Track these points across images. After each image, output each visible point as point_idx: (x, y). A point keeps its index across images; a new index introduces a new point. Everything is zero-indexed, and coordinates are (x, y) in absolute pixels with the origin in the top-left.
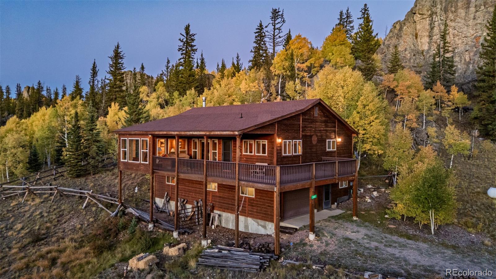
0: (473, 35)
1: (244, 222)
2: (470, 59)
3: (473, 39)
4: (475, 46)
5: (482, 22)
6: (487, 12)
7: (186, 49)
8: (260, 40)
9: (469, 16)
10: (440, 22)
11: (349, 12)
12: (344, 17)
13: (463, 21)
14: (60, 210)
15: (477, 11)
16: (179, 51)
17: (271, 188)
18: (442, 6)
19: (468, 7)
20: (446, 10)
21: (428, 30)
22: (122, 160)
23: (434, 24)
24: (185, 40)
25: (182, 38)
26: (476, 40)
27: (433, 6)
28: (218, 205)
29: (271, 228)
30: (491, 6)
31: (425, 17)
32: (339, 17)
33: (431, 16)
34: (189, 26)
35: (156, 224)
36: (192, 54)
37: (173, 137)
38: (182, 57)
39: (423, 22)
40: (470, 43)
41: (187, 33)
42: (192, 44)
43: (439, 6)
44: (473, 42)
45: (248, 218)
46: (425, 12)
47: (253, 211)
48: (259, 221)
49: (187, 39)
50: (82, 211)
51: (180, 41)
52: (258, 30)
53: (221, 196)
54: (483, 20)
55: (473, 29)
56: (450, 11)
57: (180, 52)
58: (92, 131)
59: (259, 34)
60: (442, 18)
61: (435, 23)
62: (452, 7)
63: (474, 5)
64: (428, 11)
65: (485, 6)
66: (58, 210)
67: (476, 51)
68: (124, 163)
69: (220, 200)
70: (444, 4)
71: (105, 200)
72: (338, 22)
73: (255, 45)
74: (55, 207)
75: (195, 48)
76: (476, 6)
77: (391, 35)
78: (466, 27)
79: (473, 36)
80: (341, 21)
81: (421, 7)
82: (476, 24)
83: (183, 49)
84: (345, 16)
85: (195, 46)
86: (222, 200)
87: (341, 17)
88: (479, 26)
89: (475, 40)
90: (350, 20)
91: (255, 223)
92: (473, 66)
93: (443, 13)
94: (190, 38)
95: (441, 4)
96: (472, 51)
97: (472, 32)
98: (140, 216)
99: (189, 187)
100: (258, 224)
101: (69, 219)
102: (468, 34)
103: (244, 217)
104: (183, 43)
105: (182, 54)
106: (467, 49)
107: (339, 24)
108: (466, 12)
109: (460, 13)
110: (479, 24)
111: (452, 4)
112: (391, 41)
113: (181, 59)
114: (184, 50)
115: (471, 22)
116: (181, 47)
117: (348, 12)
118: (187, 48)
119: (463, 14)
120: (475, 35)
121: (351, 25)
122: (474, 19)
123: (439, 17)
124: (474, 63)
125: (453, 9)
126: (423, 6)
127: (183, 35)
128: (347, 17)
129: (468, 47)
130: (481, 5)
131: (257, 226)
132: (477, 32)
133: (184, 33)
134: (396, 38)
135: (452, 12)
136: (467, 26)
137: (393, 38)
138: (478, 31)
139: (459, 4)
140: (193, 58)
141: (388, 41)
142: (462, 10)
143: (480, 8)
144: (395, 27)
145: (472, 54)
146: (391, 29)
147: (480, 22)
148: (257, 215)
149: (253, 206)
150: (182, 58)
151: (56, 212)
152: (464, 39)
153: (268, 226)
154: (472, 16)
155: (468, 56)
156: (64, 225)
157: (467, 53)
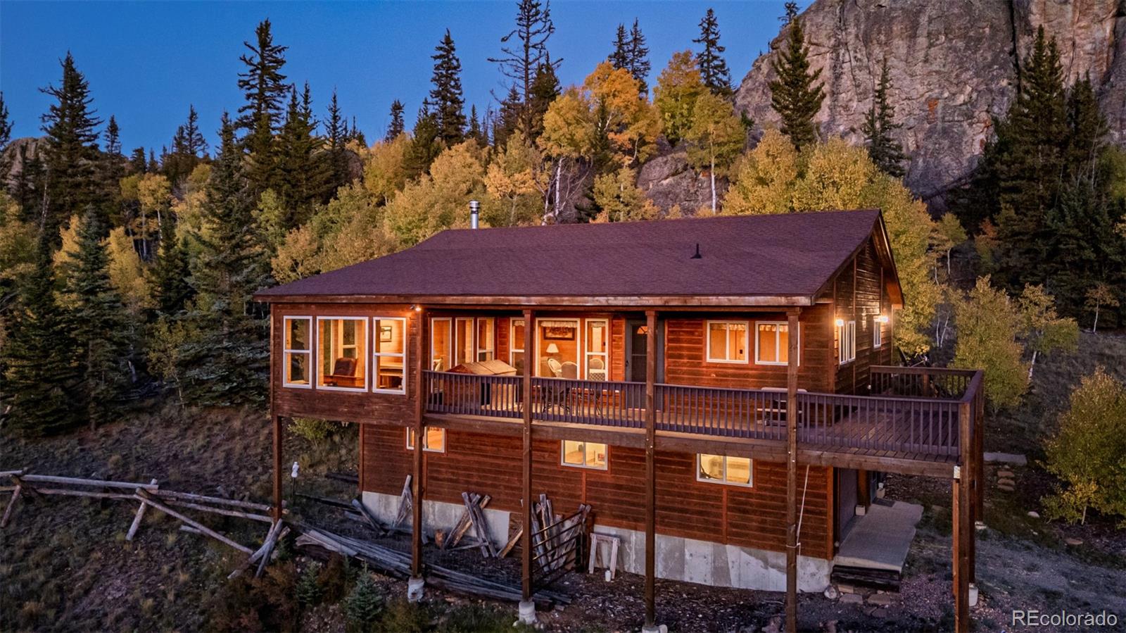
0: (922, 96)
1: (710, 558)
2: (918, 147)
3: (924, 103)
4: (927, 118)
5: (942, 69)
6: (950, 48)
7: (261, 84)
8: (447, 77)
9: (916, 55)
10: (854, 63)
11: (638, 29)
12: (628, 40)
13: (902, 65)
14: (48, 549)
15: (931, 45)
16: (241, 87)
17: (940, 470)
18: (859, 29)
19: (913, 36)
20: (867, 40)
21: (829, 79)
22: (286, 384)
23: (841, 67)
24: (257, 60)
25: (249, 54)
26: (930, 106)
27: (839, 28)
28: (611, 509)
29: (813, 575)
30: (958, 37)
31: (823, 50)
32: (617, 40)
33: (835, 49)
34: (268, 25)
35: (429, 580)
36: (278, 99)
37: (517, 312)
38: (249, 103)
39: (818, 61)
40: (917, 112)
41: (264, 44)
42: (278, 72)
43: (852, 30)
44: (924, 111)
45: (728, 547)
46: (823, 40)
47: (745, 527)
48: (770, 554)
49: (262, 56)
50: (127, 547)
51: (243, 62)
52: (442, 52)
53: (624, 483)
54: (944, 66)
55: (922, 84)
56: (875, 42)
57: (244, 92)
58: (95, 294)
59: (444, 62)
60: (859, 56)
61: (844, 65)
62: (879, 33)
63: (925, 33)
64: (829, 38)
65: (946, 35)
66: (42, 550)
67: (930, 129)
68: (297, 393)
69: (615, 494)
70: (862, 27)
71: (204, 508)
72: (615, 49)
73: (435, 88)
74: (27, 540)
75: (282, 82)
76: (929, 34)
77: (750, 84)
78: (909, 78)
79: (924, 99)
80: (620, 47)
81: (814, 29)
82: (929, 74)
83: (251, 83)
84: (630, 38)
85: (284, 77)
86: (625, 495)
87: (620, 40)
88: (935, 78)
89: (926, 107)
90: (642, 47)
91: (752, 560)
92: (924, 162)
93: (860, 45)
94: (271, 56)
95: (857, 25)
96: (922, 130)
97: (921, 89)
98: (359, 554)
99: (497, 458)
100: (767, 564)
101: (96, 579)
102: (914, 94)
103: (710, 543)
104: (252, 68)
105: (248, 97)
106: (911, 125)
107: (616, 54)
108: (909, 47)
109: (898, 48)
110: (937, 72)
111: (881, 26)
112: (749, 99)
113: (244, 109)
114: (253, 86)
115: (919, 68)
116: (246, 78)
117: (636, 31)
118: (262, 81)
119: (903, 51)
120: (927, 95)
121: (644, 59)
122: (926, 61)
123: (852, 53)
124: (926, 154)
125: (883, 38)
126: (818, 26)
127: (253, 49)
128: (635, 39)
129: (912, 120)
130: (940, 33)
131: (763, 571)
132: (931, 90)
133: (255, 42)
134: (760, 92)
135: (880, 44)
136: (912, 76)
137: (754, 93)
138: (932, 87)
139: (895, 28)
140: (278, 109)
141: (743, 98)
142: (901, 42)
143: (937, 39)
144: (759, 68)
145: (920, 136)
146: (750, 73)
147: (937, 68)
148: (764, 539)
149: (745, 511)
150: (250, 107)
151: (33, 558)
152: (905, 102)
153: (803, 567)
154: (921, 55)
155: (913, 139)
156: (85, 601)
157: (910, 133)
